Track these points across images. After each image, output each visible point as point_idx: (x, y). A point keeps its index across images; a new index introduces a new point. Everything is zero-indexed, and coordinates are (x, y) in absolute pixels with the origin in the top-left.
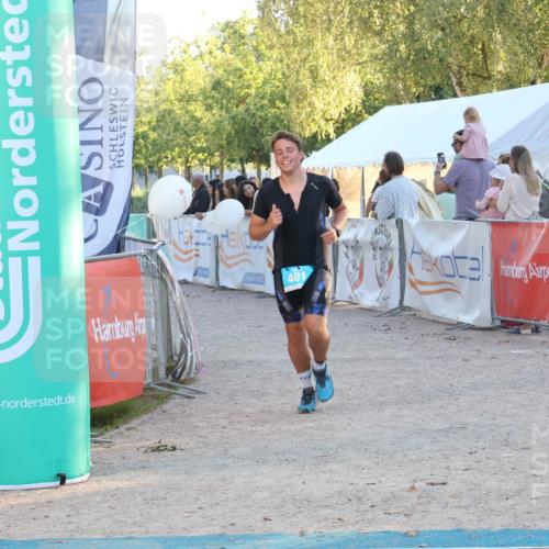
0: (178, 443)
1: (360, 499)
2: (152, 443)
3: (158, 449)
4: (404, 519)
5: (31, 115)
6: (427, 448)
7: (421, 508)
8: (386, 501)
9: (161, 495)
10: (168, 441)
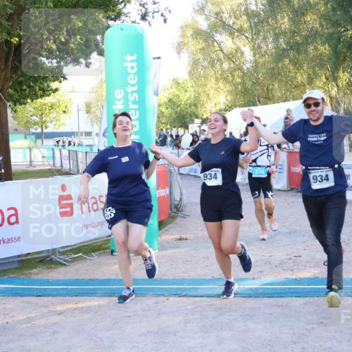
0: (188, 236)
1: (270, 263)
2: (178, 236)
3: (180, 239)
4: (291, 272)
5: (137, 112)
6: (285, 240)
7: (296, 267)
8: (281, 264)
9: (189, 259)
10: (183, 236)
